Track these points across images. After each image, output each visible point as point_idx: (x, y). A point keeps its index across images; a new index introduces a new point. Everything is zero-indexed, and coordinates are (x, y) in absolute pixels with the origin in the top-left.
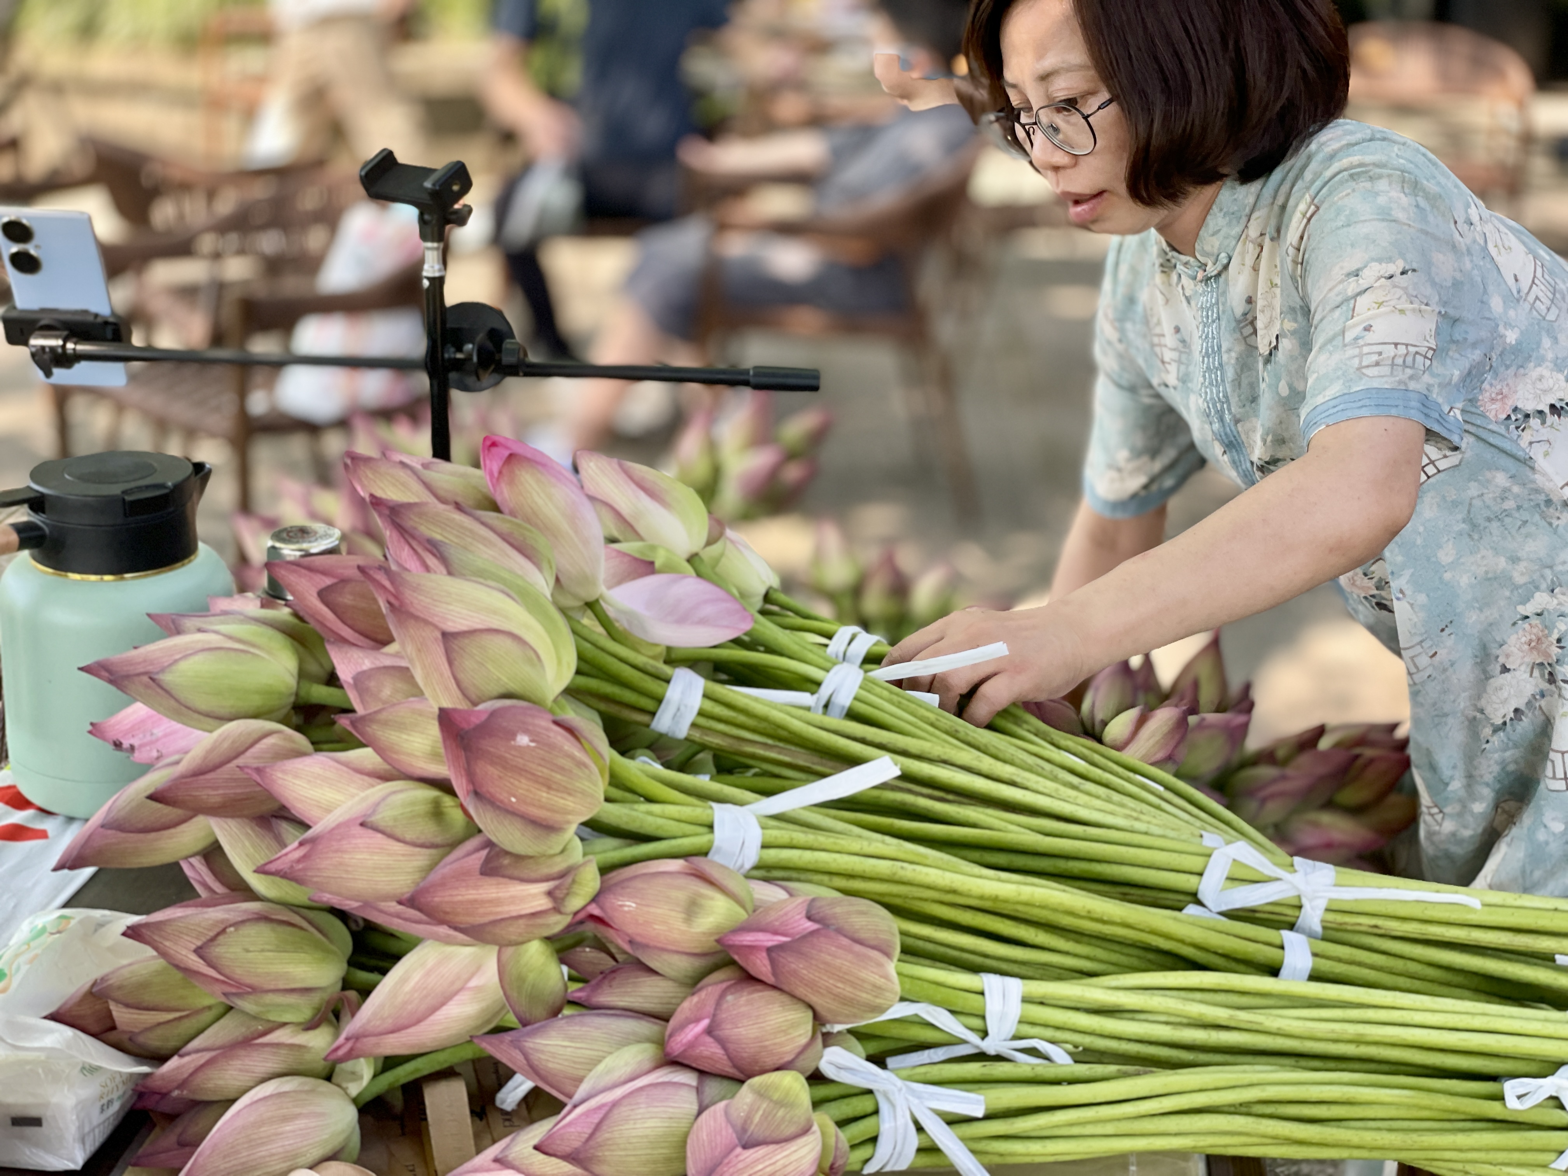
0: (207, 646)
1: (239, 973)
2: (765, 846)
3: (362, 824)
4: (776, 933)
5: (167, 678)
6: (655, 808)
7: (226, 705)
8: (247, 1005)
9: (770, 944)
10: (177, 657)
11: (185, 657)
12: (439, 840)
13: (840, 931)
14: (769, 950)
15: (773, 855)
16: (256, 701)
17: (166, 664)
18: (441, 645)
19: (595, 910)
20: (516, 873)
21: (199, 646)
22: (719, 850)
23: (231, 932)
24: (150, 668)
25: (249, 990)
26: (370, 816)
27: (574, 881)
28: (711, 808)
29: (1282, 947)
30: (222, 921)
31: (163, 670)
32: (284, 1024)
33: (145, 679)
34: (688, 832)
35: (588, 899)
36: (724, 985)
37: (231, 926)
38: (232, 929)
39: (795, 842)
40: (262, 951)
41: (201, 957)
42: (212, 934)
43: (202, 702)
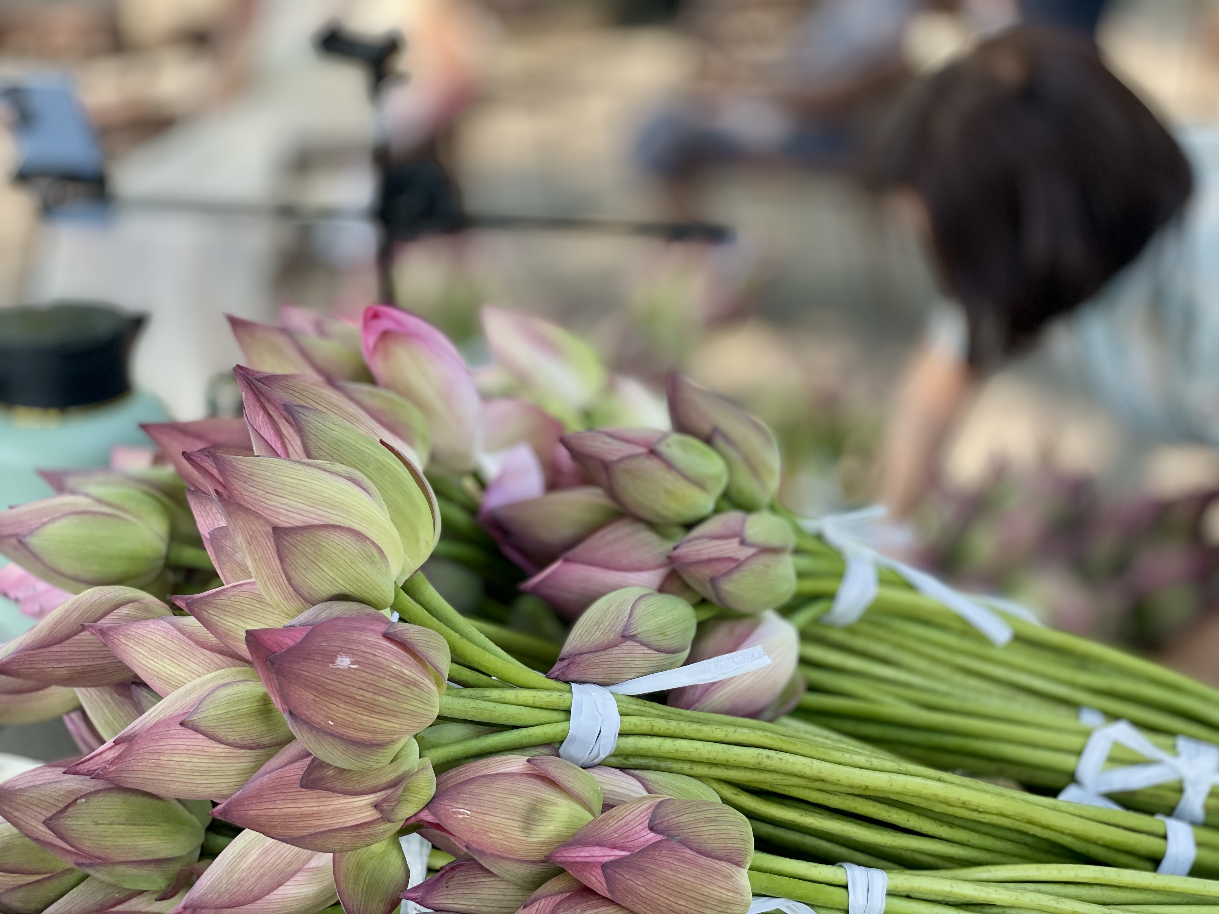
0: (75, 509)
1: (88, 845)
2: (622, 734)
3: (182, 724)
4: (614, 847)
5: (34, 541)
6: (510, 694)
7: (93, 569)
8: (99, 875)
9: (607, 859)
10: (45, 520)
11: (53, 520)
12: (266, 740)
13: (684, 843)
14: (604, 866)
15: (631, 743)
16: (120, 568)
17: (34, 527)
18: (272, 540)
19: (427, 817)
20: (338, 785)
21: (68, 509)
22: (573, 740)
23: (82, 804)
24: (19, 530)
25: (101, 861)
26: (192, 713)
27: (406, 790)
28: (571, 691)
29: (1165, 837)
30: (72, 792)
31: (32, 532)
32: (141, 893)
33: (14, 541)
34: (542, 720)
35: (421, 807)
36: (559, 898)
37: (82, 797)
38: (83, 800)
39: (656, 730)
40: (112, 824)
41: (50, 828)
42: (62, 805)
43: (68, 566)
